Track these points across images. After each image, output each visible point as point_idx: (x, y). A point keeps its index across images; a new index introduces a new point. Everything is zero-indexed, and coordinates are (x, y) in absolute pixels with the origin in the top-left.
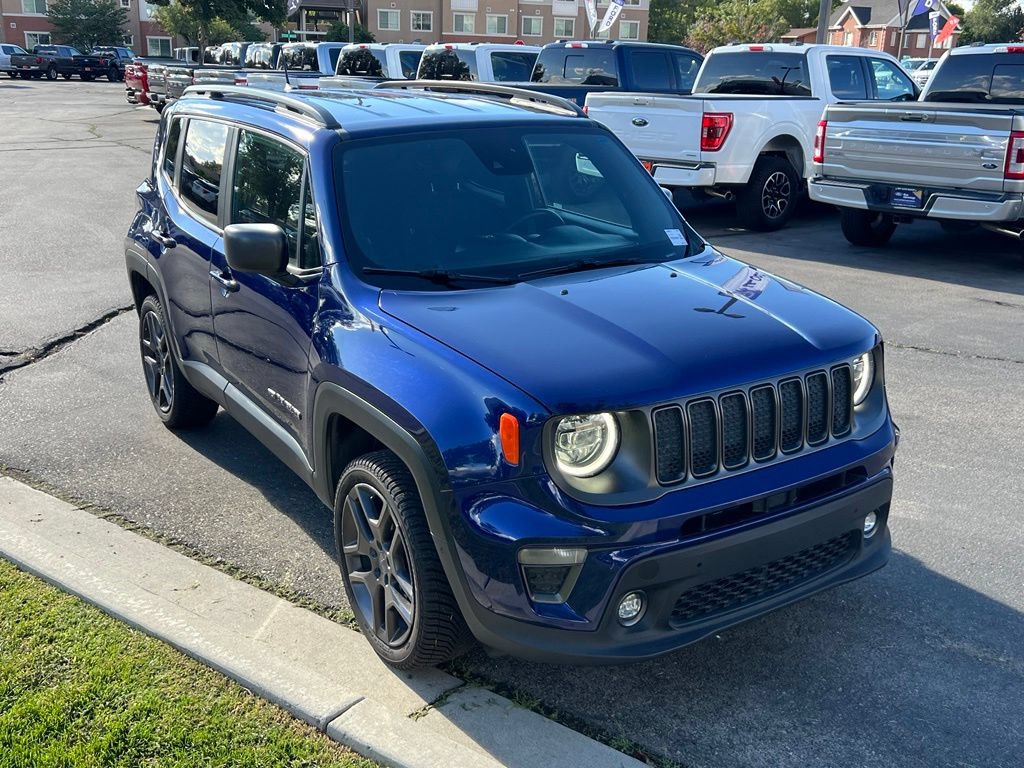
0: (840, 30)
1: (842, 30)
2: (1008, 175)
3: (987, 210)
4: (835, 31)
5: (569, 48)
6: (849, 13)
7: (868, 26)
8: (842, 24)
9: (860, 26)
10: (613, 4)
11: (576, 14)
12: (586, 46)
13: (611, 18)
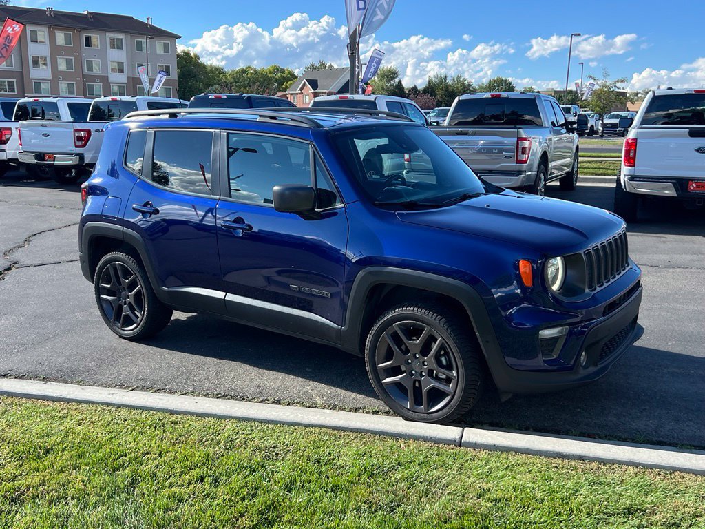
0: (300, 94)
1: (302, 93)
2: (518, 162)
3: (509, 181)
4: (297, 94)
5: (212, 99)
6: (305, 83)
7: (317, 91)
8: (301, 90)
9: (313, 91)
10: (159, 75)
11: (126, 82)
12: (225, 97)
13: (159, 84)
